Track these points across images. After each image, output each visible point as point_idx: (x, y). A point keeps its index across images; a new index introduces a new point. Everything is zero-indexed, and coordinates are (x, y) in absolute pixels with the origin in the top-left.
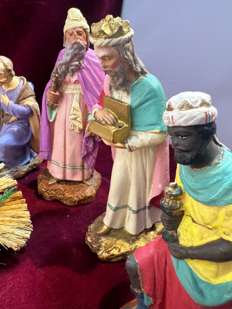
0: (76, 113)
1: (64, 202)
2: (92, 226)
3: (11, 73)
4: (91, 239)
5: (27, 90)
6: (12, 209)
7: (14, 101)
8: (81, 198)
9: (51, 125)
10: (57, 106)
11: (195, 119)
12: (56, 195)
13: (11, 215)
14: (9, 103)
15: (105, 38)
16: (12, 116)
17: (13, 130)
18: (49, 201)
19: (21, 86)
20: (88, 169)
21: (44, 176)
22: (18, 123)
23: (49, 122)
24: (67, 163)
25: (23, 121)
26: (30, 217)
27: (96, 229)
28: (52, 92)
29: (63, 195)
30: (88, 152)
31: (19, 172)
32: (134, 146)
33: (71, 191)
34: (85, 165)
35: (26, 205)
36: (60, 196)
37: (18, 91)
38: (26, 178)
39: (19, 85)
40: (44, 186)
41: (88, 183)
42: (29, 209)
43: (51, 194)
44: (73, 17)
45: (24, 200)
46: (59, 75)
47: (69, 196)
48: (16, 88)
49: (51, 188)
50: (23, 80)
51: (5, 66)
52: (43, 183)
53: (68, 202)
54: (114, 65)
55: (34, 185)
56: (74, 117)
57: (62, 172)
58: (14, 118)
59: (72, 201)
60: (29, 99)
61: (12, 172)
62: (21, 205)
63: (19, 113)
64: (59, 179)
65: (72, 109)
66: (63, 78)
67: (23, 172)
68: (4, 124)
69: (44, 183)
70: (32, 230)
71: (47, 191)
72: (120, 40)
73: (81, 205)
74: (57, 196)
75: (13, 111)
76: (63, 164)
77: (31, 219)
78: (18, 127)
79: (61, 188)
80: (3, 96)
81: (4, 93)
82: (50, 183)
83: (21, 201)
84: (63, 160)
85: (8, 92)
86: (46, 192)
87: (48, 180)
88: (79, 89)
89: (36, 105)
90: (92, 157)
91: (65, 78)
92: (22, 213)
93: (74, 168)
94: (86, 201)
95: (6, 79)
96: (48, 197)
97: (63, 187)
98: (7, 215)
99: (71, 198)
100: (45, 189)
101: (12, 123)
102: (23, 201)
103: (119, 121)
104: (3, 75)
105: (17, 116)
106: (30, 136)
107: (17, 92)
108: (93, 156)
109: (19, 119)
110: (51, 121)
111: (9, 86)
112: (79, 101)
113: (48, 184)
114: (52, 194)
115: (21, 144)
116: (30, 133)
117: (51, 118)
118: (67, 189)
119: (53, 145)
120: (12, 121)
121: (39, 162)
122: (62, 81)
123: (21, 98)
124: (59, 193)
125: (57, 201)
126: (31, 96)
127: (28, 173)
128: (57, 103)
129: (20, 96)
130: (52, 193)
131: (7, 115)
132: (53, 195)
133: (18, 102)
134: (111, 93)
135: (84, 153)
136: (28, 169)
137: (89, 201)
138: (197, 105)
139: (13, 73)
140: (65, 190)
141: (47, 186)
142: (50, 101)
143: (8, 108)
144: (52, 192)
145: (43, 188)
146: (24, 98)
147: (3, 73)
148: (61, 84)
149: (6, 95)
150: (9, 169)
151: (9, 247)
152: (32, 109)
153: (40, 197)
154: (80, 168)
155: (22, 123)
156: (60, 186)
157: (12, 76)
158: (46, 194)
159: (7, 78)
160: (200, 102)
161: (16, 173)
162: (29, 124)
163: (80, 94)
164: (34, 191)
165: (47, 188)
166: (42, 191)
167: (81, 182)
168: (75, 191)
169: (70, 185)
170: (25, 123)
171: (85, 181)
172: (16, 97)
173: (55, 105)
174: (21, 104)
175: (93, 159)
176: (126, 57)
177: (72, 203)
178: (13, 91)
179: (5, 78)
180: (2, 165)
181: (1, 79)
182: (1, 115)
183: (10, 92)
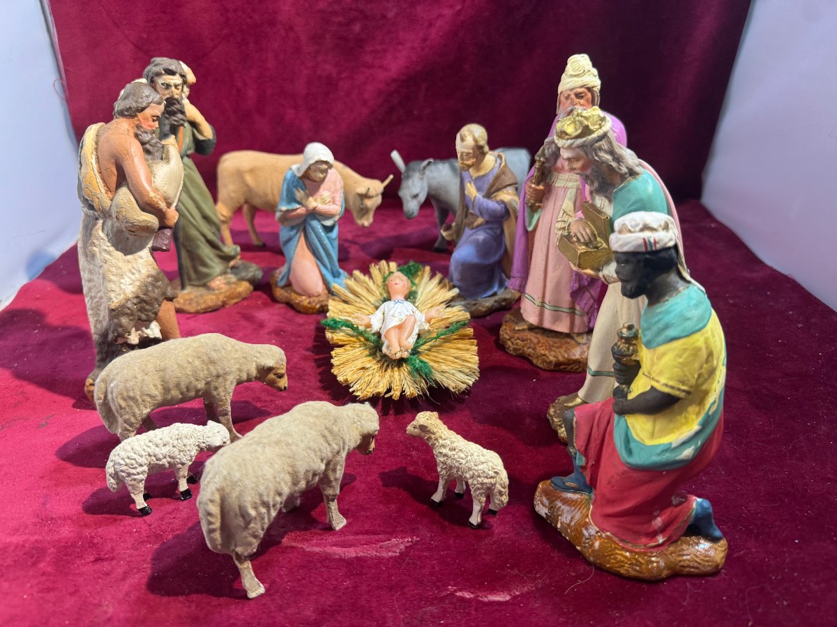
0: (566, 220)
1: (535, 361)
2: (562, 398)
4: (554, 412)
5: (503, 177)
7: (483, 194)
8: (561, 358)
9: (529, 236)
10: (539, 207)
11: (630, 245)
12: (523, 347)
13: (455, 355)
14: (476, 196)
15: (567, 139)
16: (478, 217)
17: (477, 240)
18: (512, 355)
19: (496, 170)
20: (581, 316)
21: (512, 318)
22: (485, 229)
23: (526, 231)
24: (547, 300)
25: (494, 226)
26: (478, 364)
27: (566, 401)
28: (533, 186)
29: (534, 349)
30: (582, 286)
31: (479, 307)
32: (610, 275)
33: (546, 346)
34: (578, 308)
35: (476, 348)
36: (530, 350)
37: (491, 178)
38: (488, 318)
39: (492, 169)
40: (508, 332)
41: (579, 340)
42: (480, 353)
43: (517, 344)
44: (573, 70)
45: (476, 341)
46: (546, 159)
47: (543, 352)
48: (488, 173)
49: (517, 335)
50: (501, 159)
51: (475, 140)
52: (508, 326)
53: (539, 362)
54: (584, 168)
55: (495, 329)
56: (563, 226)
57: (537, 312)
58: (480, 220)
59: (545, 361)
60: (505, 190)
62: (469, 347)
64: (532, 325)
65: (562, 212)
66: (552, 162)
67: (483, 307)
68: (466, 229)
69: (510, 328)
70: (477, 379)
71: (511, 339)
72: (586, 141)
73: (560, 371)
74: (525, 349)
75: (479, 209)
76: (540, 300)
77: (479, 367)
78: (486, 235)
79: (532, 338)
80: (470, 185)
81: (471, 181)
82: (517, 328)
83: (471, 342)
84: (540, 295)
85: (476, 179)
86: (509, 340)
87: (516, 323)
88: (577, 181)
89: (515, 201)
90: (589, 295)
91: (556, 162)
92: (468, 357)
93: (556, 309)
94: (570, 367)
95: (474, 160)
96: (511, 349)
97: (537, 338)
98: (450, 354)
99: (545, 355)
100: (509, 335)
101: (478, 226)
102: (473, 343)
103: (598, 239)
104: (471, 155)
105: (485, 217)
106: (502, 251)
107: (489, 179)
108: (590, 293)
109: (487, 222)
110: (530, 229)
111: (478, 169)
112: (573, 199)
113: (515, 330)
115: (486, 262)
116: (503, 245)
117: (530, 223)
118: (542, 341)
119: (529, 268)
120: (477, 224)
121: (512, 296)
122: (551, 167)
123: (493, 190)
124: (528, 346)
125: (524, 358)
126: (509, 185)
127: (491, 311)
128: (541, 202)
129: (492, 186)
131: (472, 214)
132: (519, 347)
133: (488, 195)
134: (593, 199)
135: (573, 287)
136: (493, 305)
137: (575, 368)
138: (638, 229)
139: (486, 148)
140: (539, 342)
141: (512, 332)
142: (530, 199)
143: (474, 203)
144: (518, 341)
145: (506, 333)
146: (498, 190)
147: (471, 151)
148: (550, 172)
149: (474, 184)
150: (465, 299)
152: (508, 206)
153: (501, 346)
154: (567, 310)
155: (491, 229)
156: (531, 336)
157: (484, 154)
158: (509, 343)
159: (477, 158)
160: (641, 226)
161: (474, 308)
162: (502, 232)
163: (577, 189)
164: (494, 338)
165: (511, 335)
166: (504, 339)
167: (568, 336)
168: (553, 346)
169: (548, 337)
170: (497, 229)
171: (575, 335)
172: (486, 186)
173: (537, 204)
174: (492, 198)
175: (589, 299)
176: (597, 158)
177: (545, 364)
178: (484, 178)
179: (473, 158)
180: (456, 291)
181: (468, 160)
182: (464, 214)
183: (479, 178)
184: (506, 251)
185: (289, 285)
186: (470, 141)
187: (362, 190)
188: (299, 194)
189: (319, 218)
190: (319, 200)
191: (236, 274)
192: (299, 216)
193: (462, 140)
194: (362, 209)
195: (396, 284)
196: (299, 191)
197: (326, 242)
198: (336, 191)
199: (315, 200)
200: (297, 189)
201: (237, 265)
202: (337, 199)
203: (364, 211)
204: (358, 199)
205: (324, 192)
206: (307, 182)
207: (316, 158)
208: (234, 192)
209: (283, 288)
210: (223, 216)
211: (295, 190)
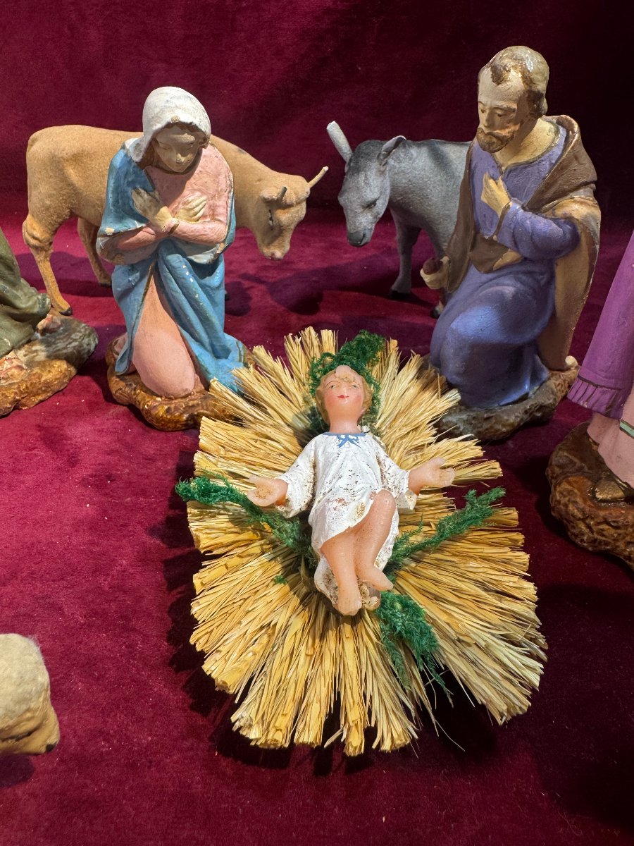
3: (538, 106)
5: (574, 165)
6: (485, 559)
7: (526, 201)
12: (616, 540)
13: (481, 578)
14: (508, 207)
16: (507, 248)
17: (502, 295)
19: (558, 151)
21: (576, 460)
22: (518, 273)
25: (536, 269)
26: (536, 603)
31: (495, 423)
35: (524, 557)
37: (546, 169)
39: (551, 147)
40: (577, 499)
43: (601, 532)
45: (521, 538)
48: (539, 157)
49: (602, 513)
50: (569, 129)
51: (528, 79)
52: (574, 485)
58: (510, 256)
60: (576, 195)
61: (474, 418)
62: (510, 553)
63: (533, 243)
67: (504, 426)
68: (473, 270)
69: (579, 490)
70: (545, 658)
71: (587, 518)
74: (621, 545)
75: (513, 236)
78: (519, 285)
80: (491, 182)
81: (497, 174)
82: (600, 496)
83: (511, 540)
85: (510, 172)
86: (583, 520)
89: (594, 218)
92: (511, 584)
95: (517, 127)
96: (585, 538)
98: (469, 574)
100: (582, 511)
101: (502, 268)
102: (517, 541)
104: (513, 115)
105: (521, 250)
106: (547, 317)
107: (539, 172)
109: (525, 260)
111: (518, 149)
113: (594, 497)
114: (603, 535)
115: (519, 340)
116: (550, 307)
120: (502, 264)
121: (555, 399)
123: (549, 194)
124: (628, 539)
126: (586, 184)
129: (548, 186)
130: (603, 530)
132: (604, 538)
133: (536, 206)
136: (522, 420)
141: (589, 503)
143: (500, 222)
144: (605, 527)
145: (575, 502)
146: (563, 194)
147: (515, 106)
149: (503, 180)
151: (480, 703)
152: (580, 230)
155: (531, 273)
157: (537, 114)
158: (582, 526)
161: (486, 425)
162: (552, 277)
165: (587, 509)
166: (567, 513)
170: (542, 273)
172: (533, 186)
174: (546, 211)
178: (528, 169)
179: (515, 124)
180: (454, 396)
181: (503, 128)
182: (469, 241)
183: (517, 168)
184: (554, 315)
185: (132, 372)
186: (514, 80)
187: (271, 192)
188: (140, 200)
189: (185, 248)
190: (181, 212)
191: (48, 344)
192: (143, 245)
193: (498, 78)
194: (272, 228)
195: (342, 397)
196: (139, 193)
197: (200, 295)
198: (218, 193)
199: (174, 213)
200: (135, 189)
201: (52, 326)
202: (221, 210)
203: (275, 232)
204: (265, 210)
205: (193, 196)
206: (156, 174)
207: (168, 118)
208: (50, 196)
209: (122, 377)
210: (34, 238)
211: (130, 190)
